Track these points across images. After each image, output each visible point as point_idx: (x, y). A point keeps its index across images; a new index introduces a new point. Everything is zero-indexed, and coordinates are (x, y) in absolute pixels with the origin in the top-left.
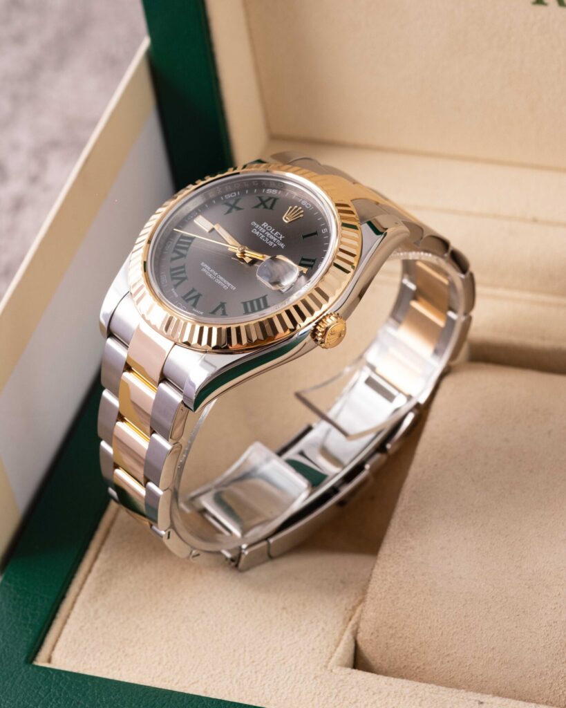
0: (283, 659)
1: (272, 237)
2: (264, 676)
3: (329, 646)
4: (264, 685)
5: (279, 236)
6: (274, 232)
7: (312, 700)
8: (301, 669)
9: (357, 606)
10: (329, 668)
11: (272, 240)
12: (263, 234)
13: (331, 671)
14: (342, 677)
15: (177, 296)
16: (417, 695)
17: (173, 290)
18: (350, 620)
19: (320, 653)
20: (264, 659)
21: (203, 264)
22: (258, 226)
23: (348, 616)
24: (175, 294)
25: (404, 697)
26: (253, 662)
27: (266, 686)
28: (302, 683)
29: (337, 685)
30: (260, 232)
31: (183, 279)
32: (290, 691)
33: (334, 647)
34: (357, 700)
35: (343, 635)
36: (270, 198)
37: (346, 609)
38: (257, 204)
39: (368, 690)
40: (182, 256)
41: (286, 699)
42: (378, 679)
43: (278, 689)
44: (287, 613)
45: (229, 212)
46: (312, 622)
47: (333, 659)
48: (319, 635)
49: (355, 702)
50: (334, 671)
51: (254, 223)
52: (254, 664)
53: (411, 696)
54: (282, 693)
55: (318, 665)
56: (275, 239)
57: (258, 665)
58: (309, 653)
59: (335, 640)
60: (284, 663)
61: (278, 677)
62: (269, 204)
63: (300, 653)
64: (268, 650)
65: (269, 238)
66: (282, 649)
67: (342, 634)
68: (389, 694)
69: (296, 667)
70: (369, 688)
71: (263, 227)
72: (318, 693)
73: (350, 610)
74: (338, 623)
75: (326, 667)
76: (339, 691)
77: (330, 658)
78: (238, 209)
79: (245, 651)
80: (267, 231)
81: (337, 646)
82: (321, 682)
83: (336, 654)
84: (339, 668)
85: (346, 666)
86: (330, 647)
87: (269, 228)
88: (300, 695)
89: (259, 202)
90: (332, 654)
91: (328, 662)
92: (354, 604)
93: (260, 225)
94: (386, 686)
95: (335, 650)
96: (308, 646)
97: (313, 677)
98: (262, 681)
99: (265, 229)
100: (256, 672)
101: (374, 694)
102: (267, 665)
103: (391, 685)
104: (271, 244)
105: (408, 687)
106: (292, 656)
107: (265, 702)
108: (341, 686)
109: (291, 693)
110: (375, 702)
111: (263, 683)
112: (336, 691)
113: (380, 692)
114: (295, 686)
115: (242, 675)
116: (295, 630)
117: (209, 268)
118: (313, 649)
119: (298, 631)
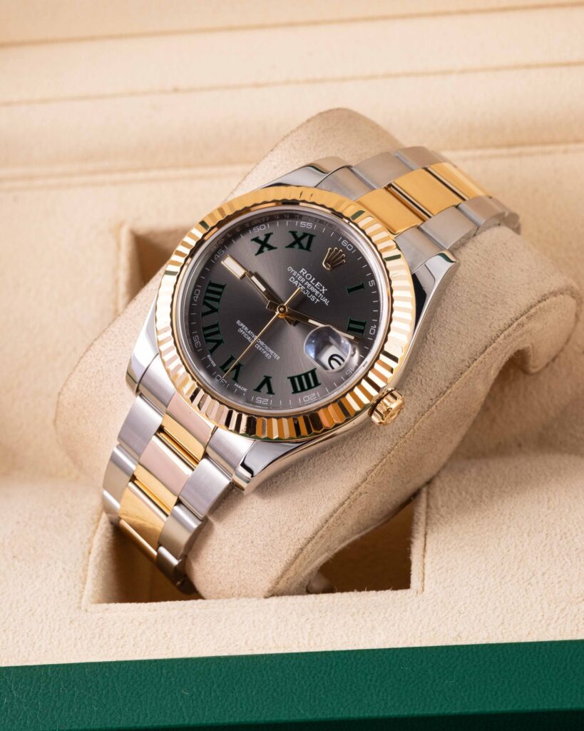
0: (31, 610)
1: (313, 289)
2: (15, 633)
3: (75, 586)
4: (18, 642)
5: (321, 288)
6: (315, 282)
7: (75, 646)
8: (53, 616)
9: (92, 537)
10: (83, 609)
11: (314, 294)
12: (303, 284)
13: (86, 611)
14: (100, 615)
15: (214, 365)
16: (186, 614)
17: (209, 356)
18: (90, 553)
19: (68, 594)
20: (9, 615)
21: (238, 322)
22: (295, 273)
23: (86, 551)
24: (213, 362)
25: (174, 619)
27: (20, 643)
28: (58, 631)
29: (97, 624)
30: (299, 282)
31: (219, 342)
32: (48, 642)
33: (81, 585)
34: (124, 634)
35: (87, 571)
36: (305, 235)
37: (82, 543)
38: (291, 242)
39: (132, 622)
40: (214, 310)
41: (46, 651)
42: (139, 608)
43: (34, 643)
44: (19, 561)
45: (260, 251)
46: (49, 565)
47: (85, 599)
48: (61, 577)
49: (122, 638)
50: (89, 610)
51: (290, 269)
53: (181, 618)
54: (40, 646)
55: (70, 607)
56: (317, 292)
57: (5, 622)
58: (56, 598)
59: (80, 578)
60: (33, 614)
61: (30, 631)
62: (305, 242)
63: (47, 600)
64: (11, 605)
65: (310, 291)
66: (25, 601)
67: (85, 570)
68: (156, 621)
69: (47, 615)
70: (133, 619)
71: (301, 274)
72: (79, 637)
73: (86, 543)
74: (78, 559)
75: (79, 608)
76: (102, 630)
77: (81, 598)
78: (271, 248)
80: (306, 280)
81: (84, 583)
82: (79, 625)
83: (86, 593)
84: (94, 605)
85: (100, 602)
86: (77, 586)
87: (309, 277)
88: (60, 644)
89: (293, 240)
90: (81, 592)
91: (80, 603)
92: (89, 536)
93: (298, 272)
94: (150, 613)
95: (84, 588)
96: (53, 590)
97: (68, 622)
98: (14, 638)
99: (304, 277)
100: (5, 631)
101: (140, 624)
102: (14, 620)
103: (155, 610)
104: (313, 298)
105: (174, 608)
106: (39, 605)
107: (24, 660)
108: (102, 624)
109: (49, 644)
110: (144, 632)
111: (15, 641)
112: (97, 630)
113: (146, 620)
114: (52, 636)
116: (34, 577)
117: (246, 329)
118: (60, 592)
119: (37, 577)
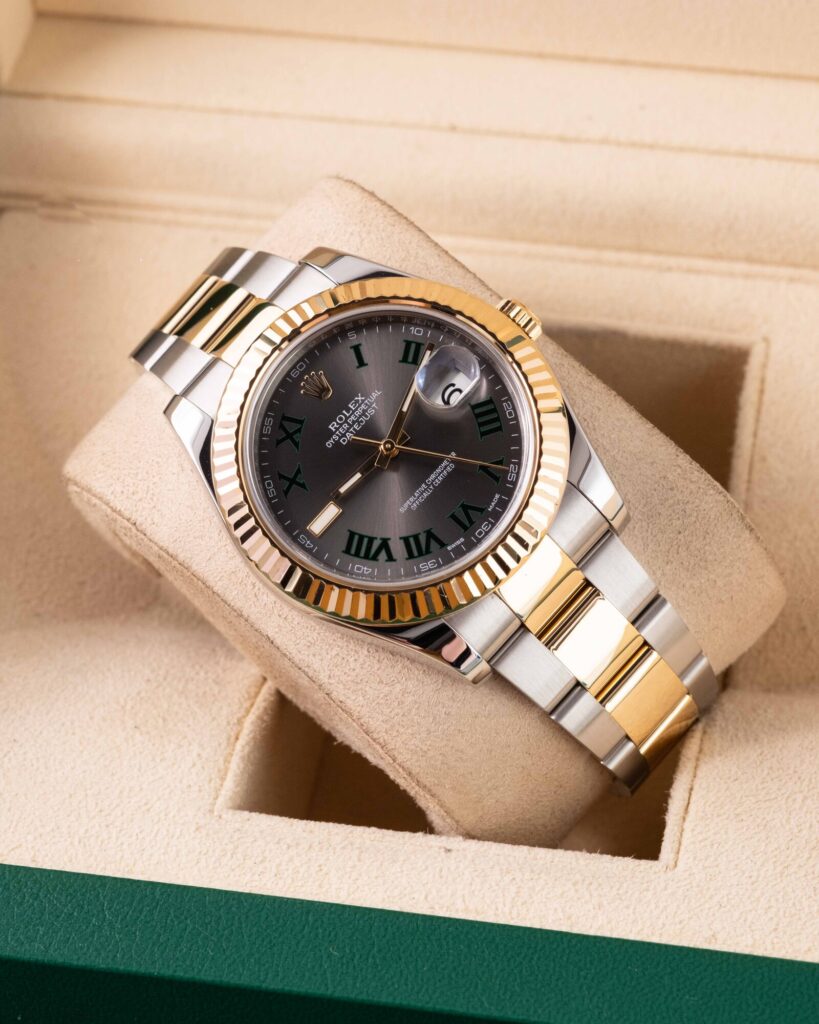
0: (146, 804)
2: (121, 830)
3: (210, 781)
4: (122, 844)
7: (198, 862)
8: (174, 817)
9: (244, 717)
10: (216, 813)
13: (220, 817)
14: (237, 825)
16: (352, 844)
18: (237, 738)
19: (200, 791)
20: (118, 805)
23: (233, 734)
25: (335, 849)
26: (101, 811)
27: (125, 846)
28: (178, 838)
29: (231, 837)
32: (163, 851)
33: (219, 782)
34: (265, 858)
35: (229, 762)
37: (228, 723)
39: (278, 843)
41: (158, 863)
42: (292, 825)
43: (144, 850)
44: (141, 734)
46: (180, 746)
47: (221, 800)
48: (194, 765)
49: (262, 862)
50: (224, 816)
52: (103, 813)
53: (344, 848)
54: (151, 855)
55: (199, 809)
57: (109, 814)
58: (183, 792)
59: (219, 771)
60: (148, 810)
61: (141, 832)
63: (170, 793)
64: (121, 792)
66: (141, 789)
67: (227, 761)
68: (310, 847)
69: (166, 815)
70: (280, 839)
72: (205, 851)
73: (234, 724)
74: (220, 745)
75: (211, 811)
76: (237, 847)
77: (216, 798)
79: (87, 795)
81: (223, 779)
82: (207, 835)
83: (223, 792)
84: (231, 812)
85: (241, 808)
86: (213, 782)
88: (178, 856)
90: (217, 791)
91: (214, 804)
92: (239, 715)
94: (305, 835)
95: (222, 785)
96: (181, 782)
97: (193, 828)
98: (117, 838)
100: (107, 826)
101: (289, 847)
102: (122, 814)
103: (311, 832)
105: (337, 834)
106: (159, 799)
107: (126, 869)
108: (239, 839)
109: (164, 854)
110: (291, 860)
111: (119, 843)
112: (231, 846)
113: (298, 844)
114: (168, 844)
115: (87, 831)
116: (158, 760)
118: (189, 786)
119: (162, 760)
